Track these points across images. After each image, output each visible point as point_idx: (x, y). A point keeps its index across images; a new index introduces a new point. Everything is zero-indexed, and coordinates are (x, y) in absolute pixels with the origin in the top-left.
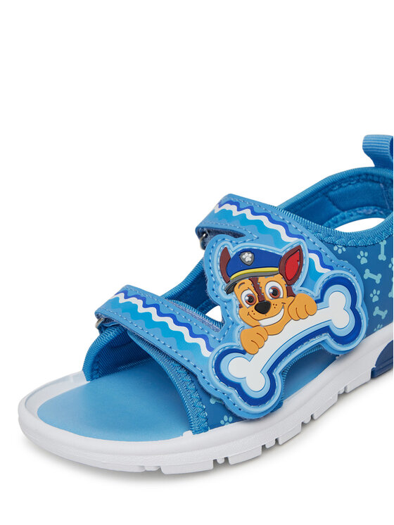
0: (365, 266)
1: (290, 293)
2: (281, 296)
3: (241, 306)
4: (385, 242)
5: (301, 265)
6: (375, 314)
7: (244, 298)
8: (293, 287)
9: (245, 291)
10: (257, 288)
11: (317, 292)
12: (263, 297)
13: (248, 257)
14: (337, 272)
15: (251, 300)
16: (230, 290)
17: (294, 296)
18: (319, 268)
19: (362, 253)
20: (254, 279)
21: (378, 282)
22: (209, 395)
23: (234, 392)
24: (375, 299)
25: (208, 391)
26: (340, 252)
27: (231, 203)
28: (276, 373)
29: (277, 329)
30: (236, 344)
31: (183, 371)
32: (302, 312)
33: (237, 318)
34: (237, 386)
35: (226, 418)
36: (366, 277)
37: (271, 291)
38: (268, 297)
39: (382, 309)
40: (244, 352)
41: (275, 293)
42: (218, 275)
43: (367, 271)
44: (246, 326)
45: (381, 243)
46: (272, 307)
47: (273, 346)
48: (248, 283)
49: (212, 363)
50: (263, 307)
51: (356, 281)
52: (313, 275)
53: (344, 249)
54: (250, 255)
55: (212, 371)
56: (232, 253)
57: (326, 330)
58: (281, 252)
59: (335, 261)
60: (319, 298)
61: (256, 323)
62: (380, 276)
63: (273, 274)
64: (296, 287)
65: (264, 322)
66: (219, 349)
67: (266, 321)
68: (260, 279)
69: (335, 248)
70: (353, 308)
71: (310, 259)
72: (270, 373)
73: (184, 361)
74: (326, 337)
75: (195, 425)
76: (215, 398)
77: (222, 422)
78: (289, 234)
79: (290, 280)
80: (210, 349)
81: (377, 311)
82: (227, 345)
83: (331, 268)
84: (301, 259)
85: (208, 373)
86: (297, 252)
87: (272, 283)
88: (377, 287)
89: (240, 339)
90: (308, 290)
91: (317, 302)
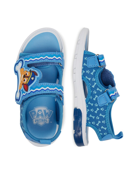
1: (23, 84)
2: (23, 81)
9: (28, 74)
15: (26, 74)
37: (25, 80)
38: (25, 78)
46: (23, 78)
56: (36, 76)
58: (29, 87)
63: (27, 82)
64: (23, 86)
68: (28, 78)
78: (31, 92)
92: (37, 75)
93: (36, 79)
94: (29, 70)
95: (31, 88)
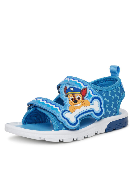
0: (105, 97)
1: (83, 99)
2: (81, 99)
3: (69, 101)
4: (111, 91)
5: (87, 92)
6: (107, 111)
7: (70, 99)
8: (84, 98)
9: (71, 97)
10: (74, 96)
11: (91, 100)
12: (76, 99)
13: (72, 89)
14: (97, 96)
15: (72, 99)
16: (67, 96)
17: (84, 100)
18: (91, 94)
19: (104, 93)
20: (73, 94)
21: (108, 102)
22: (59, 121)
23: (67, 121)
24: (107, 107)
25: (59, 120)
26: (98, 91)
27: (68, 78)
28: (78, 119)
29: (79, 108)
30: (68, 109)
31: (53, 115)
32: (86, 105)
33: (68, 103)
34: (67, 120)
35: (63, 128)
36: (105, 100)
37: (78, 98)
38: (77, 99)
39: (109, 110)
40: (70, 112)
41: (79, 98)
42: (64, 92)
43: (105, 98)
44: (70, 105)
45: (109, 91)
46: (78, 102)
47: (78, 112)
48: (72, 95)
49: (61, 113)
50: (76, 102)
51: (102, 100)
52: (89, 96)
53: (99, 91)
54: (73, 88)
55: (61, 115)
56: (68, 88)
57: (93, 111)
58: (81, 89)
59: (96, 93)
60: (91, 102)
61: (73, 105)
62: (109, 100)
63: (79, 94)
64: (85, 98)
65: (75, 105)
66: (63, 110)
67: (76, 105)
68: (75, 94)
69: (96, 90)
70: (100, 106)
71: (89, 92)
72: (76, 118)
73: (53, 113)
74: (92, 112)
75: (55, 128)
76: (61, 122)
77: (62, 129)
78: (84, 85)
79: (83, 96)
80: (60, 110)
81: (108, 111)
82: (65, 109)
83: (95, 95)
84: (87, 91)
85: (60, 116)
86: (86, 89)
87: (78, 96)
88: (108, 103)
89: (69, 109)
90: (88, 99)
91: (90, 103)
92: (66, 87)
93: (70, 86)
94: (66, 98)
95: (81, 87)
